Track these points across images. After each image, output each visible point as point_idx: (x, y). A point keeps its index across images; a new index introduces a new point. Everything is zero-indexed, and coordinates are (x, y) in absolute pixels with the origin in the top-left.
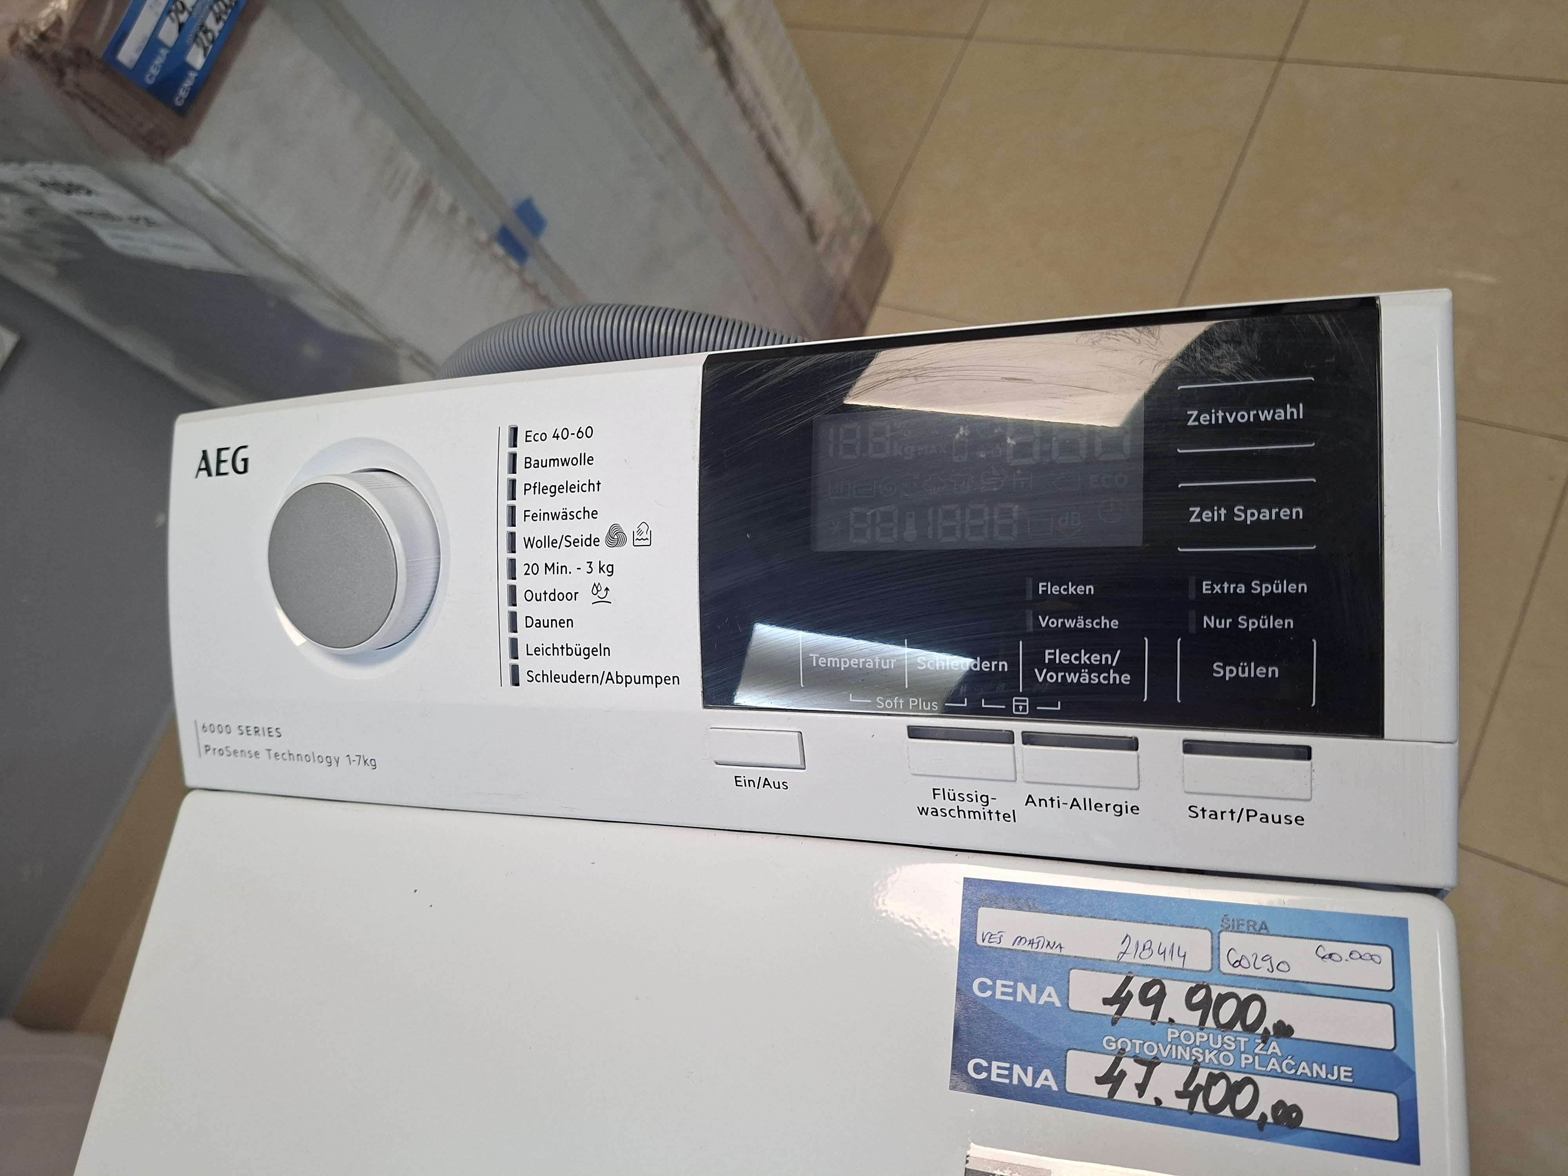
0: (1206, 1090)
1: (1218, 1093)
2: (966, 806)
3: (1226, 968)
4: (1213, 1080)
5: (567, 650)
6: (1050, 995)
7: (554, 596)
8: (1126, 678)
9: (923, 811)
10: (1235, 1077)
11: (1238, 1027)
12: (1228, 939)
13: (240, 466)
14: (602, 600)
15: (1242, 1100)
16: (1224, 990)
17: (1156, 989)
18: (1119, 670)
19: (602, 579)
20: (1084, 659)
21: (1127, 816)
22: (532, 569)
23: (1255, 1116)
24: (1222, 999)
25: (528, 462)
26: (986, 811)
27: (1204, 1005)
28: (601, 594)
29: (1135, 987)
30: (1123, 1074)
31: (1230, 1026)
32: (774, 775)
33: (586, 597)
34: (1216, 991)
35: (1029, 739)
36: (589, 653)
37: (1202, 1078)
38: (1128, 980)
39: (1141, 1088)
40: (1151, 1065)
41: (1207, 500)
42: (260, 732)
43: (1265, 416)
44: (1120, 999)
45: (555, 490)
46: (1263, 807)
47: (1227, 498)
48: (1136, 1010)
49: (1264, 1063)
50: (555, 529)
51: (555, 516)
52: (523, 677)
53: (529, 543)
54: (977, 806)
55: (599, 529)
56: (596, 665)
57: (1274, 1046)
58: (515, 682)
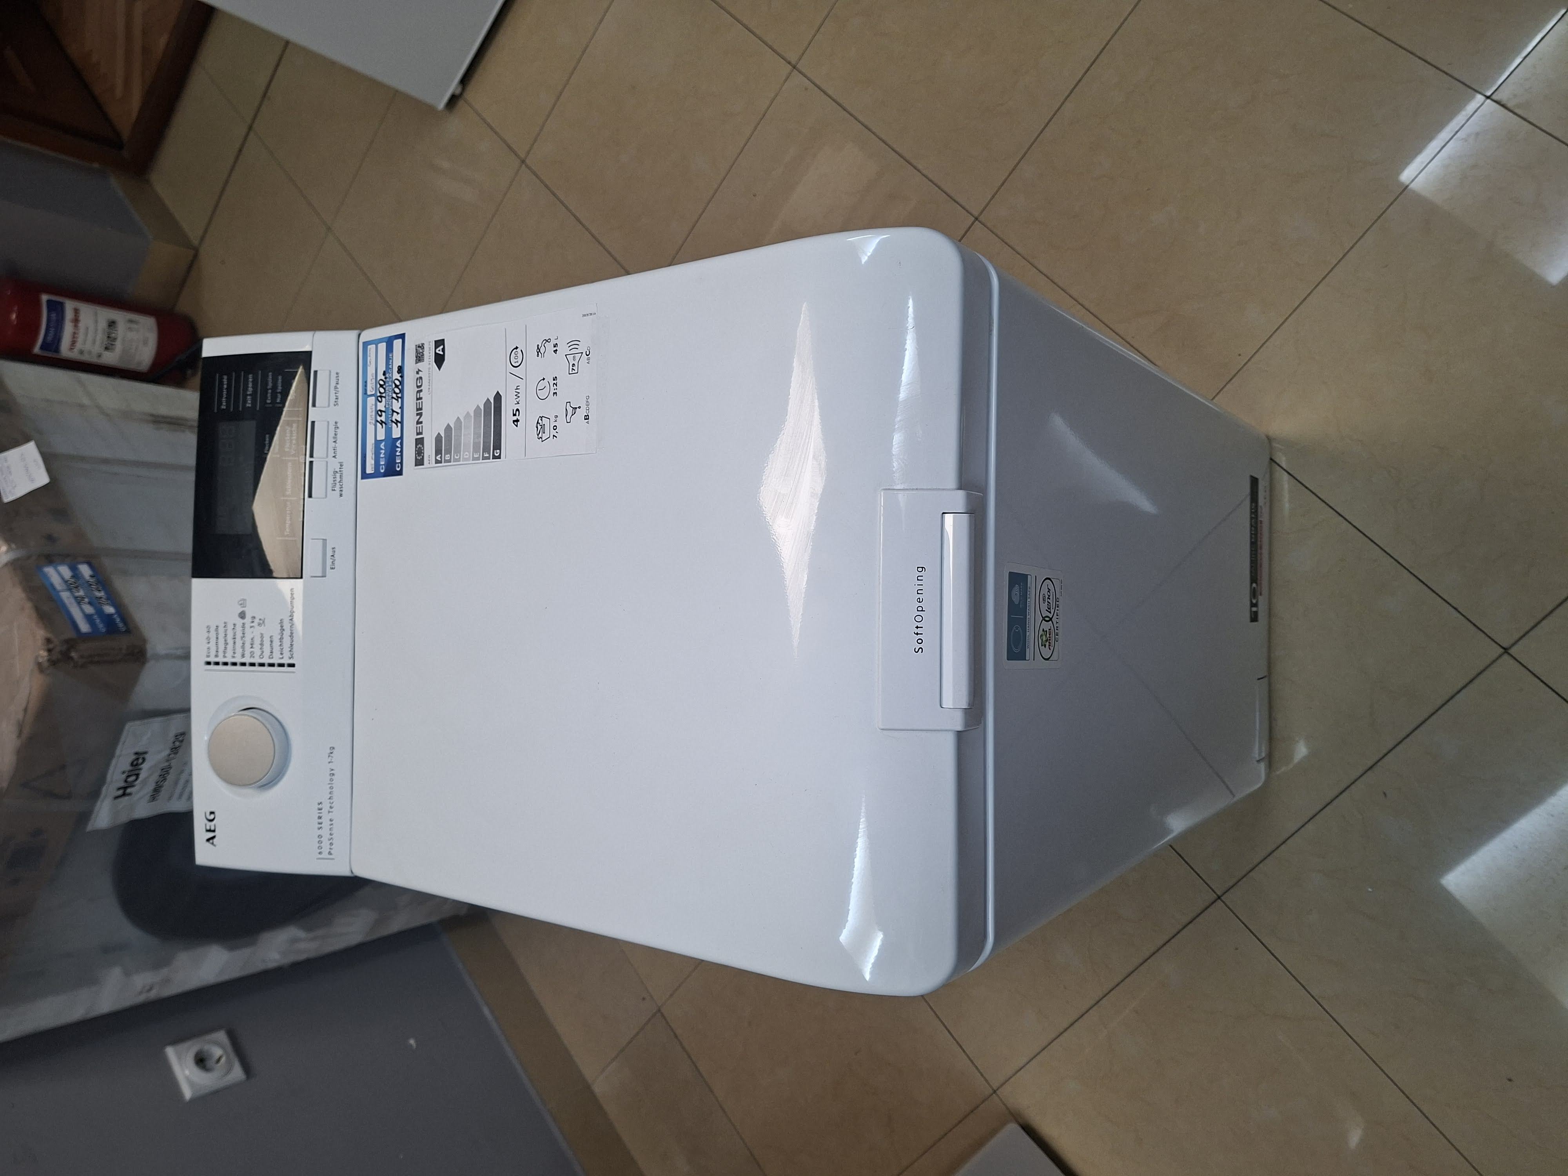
0: (397, 394)
1: (397, 390)
2: (338, 479)
3: (374, 392)
4: (395, 393)
5: (281, 639)
6: (382, 446)
7: (262, 644)
8: (295, 425)
9: (341, 495)
10: (394, 386)
11: (384, 386)
12: (369, 393)
13: (212, 817)
14: (264, 622)
15: (398, 383)
16: (378, 392)
17: (379, 413)
18: (292, 426)
19: (257, 621)
20: (288, 438)
21: (338, 425)
22: (252, 655)
23: (400, 379)
24: (380, 393)
25: (216, 656)
26: (340, 472)
27: (381, 397)
28: (262, 623)
29: (379, 419)
30: (396, 420)
31: (384, 389)
32: (329, 553)
33: (262, 629)
34: (379, 394)
35: (311, 456)
36: (282, 630)
37: (394, 396)
38: (377, 421)
39: (398, 413)
40: (393, 411)
41: (245, 402)
42: (321, 815)
43: (225, 386)
44: (382, 423)
45: (226, 644)
46: (333, 384)
47: (245, 395)
48: (383, 418)
49: (390, 378)
50: (239, 643)
51: (235, 643)
52: (291, 661)
53: (243, 656)
54: (338, 475)
55: (240, 622)
56: (287, 626)
57: (387, 375)
58: (292, 665)
